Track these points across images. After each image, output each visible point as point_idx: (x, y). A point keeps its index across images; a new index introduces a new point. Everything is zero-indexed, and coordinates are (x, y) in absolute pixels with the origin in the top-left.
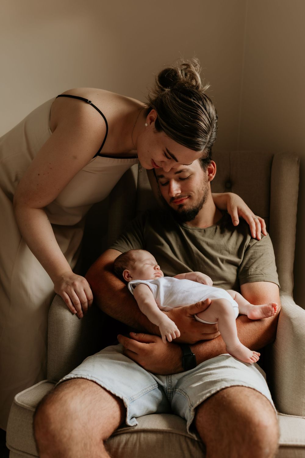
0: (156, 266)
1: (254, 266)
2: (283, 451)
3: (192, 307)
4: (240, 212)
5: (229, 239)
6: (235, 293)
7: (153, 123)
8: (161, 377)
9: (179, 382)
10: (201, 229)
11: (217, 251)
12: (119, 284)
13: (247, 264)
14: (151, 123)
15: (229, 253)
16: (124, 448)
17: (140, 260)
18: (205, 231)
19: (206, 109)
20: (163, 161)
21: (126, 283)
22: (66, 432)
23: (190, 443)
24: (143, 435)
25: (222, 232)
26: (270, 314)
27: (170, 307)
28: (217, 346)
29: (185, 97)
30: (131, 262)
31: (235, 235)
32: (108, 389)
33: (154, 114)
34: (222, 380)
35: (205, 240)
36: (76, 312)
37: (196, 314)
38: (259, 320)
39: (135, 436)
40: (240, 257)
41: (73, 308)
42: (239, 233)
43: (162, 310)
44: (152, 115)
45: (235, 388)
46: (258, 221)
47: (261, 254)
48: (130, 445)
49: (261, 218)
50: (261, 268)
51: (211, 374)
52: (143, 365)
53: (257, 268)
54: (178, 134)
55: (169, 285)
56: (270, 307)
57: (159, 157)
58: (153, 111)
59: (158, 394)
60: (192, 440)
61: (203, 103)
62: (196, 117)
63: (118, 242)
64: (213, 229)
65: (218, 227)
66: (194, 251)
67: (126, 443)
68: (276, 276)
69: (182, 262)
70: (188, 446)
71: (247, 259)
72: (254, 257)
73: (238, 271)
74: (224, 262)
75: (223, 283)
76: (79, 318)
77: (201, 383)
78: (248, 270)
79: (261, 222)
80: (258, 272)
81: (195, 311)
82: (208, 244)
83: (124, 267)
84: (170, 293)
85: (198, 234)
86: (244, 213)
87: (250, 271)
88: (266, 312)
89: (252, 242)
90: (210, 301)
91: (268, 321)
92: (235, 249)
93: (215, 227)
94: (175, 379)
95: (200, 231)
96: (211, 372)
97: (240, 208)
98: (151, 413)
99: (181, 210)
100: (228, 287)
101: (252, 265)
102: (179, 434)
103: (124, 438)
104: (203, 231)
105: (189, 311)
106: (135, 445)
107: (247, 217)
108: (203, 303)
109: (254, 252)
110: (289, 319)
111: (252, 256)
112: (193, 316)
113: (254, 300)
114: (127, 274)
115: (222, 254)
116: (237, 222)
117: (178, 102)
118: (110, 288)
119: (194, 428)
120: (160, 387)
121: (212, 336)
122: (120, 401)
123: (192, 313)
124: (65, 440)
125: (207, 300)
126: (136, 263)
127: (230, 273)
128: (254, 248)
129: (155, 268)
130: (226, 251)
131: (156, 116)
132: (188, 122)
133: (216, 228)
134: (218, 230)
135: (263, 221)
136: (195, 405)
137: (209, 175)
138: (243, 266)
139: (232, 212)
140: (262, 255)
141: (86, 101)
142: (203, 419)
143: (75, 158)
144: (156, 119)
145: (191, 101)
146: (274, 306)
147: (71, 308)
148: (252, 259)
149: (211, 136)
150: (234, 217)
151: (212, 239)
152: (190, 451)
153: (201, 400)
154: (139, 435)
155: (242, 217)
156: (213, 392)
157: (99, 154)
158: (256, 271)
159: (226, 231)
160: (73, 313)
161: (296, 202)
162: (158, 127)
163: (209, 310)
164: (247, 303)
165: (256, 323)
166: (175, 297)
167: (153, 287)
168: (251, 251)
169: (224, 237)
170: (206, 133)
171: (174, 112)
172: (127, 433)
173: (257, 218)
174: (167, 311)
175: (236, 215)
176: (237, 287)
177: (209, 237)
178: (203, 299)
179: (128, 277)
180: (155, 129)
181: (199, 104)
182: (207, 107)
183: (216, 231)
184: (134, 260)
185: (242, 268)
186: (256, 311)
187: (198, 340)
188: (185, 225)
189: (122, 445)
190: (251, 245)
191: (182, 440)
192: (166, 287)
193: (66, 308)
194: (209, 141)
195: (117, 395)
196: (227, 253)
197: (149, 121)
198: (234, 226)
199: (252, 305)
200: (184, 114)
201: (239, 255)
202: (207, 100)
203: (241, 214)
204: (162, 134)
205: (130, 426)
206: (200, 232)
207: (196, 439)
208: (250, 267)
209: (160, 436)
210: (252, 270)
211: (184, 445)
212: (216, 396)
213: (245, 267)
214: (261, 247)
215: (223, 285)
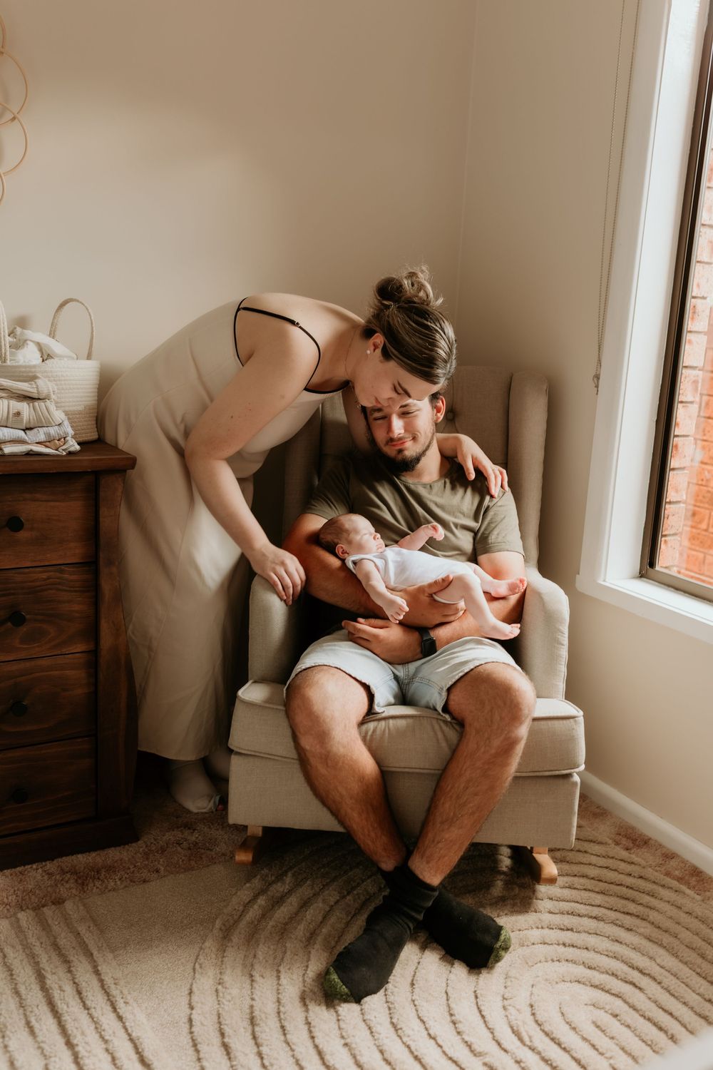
0: (375, 536)
1: (495, 532)
2: (536, 723)
3: (430, 585)
4: (475, 461)
5: (463, 498)
6: (474, 565)
7: (379, 351)
8: (397, 666)
9: (418, 670)
10: (425, 484)
11: (449, 513)
12: (335, 562)
13: (485, 529)
14: (374, 350)
15: (464, 515)
16: (372, 735)
17: (356, 531)
18: (431, 486)
19: (444, 333)
20: (390, 398)
21: (343, 561)
22: (328, 713)
23: (442, 724)
24: (391, 721)
25: (453, 488)
26: (517, 591)
27: (403, 587)
28: (458, 628)
29: (420, 319)
30: (345, 535)
31: (469, 491)
32: (353, 675)
33: (379, 339)
34: (474, 660)
35: (431, 498)
36: (285, 598)
37: (435, 593)
38: (503, 598)
39: (383, 723)
40: (477, 521)
41: (283, 593)
42: (475, 490)
43: (392, 590)
44: (376, 341)
45: (490, 664)
46: (498, 473)
47: (503, 516)
48: (378, 732)
49: (501, 469)
50: (503, 535)
51: (457, 657)
52: (376, 653)
53: (498, 534)
54: (414, 364)
55: (399, 559)
56: (518, 582)
57: (386, 393)
58: (378, 336)
59: (394, 685)
60: (445, 722)
61: (440, 325)
62: (434, 344)
63: (316, 504)
64: (441, 484)
65: (448, 481)
66: (420, 514)
67: (374, 731)
68: (520, 543)
69: (406, 530)
70: (441, 727)
71: (486, 523)
72: (494, 520)
73: (474, 539)
74: (459, 527)
75: (458, 554)
76: (287, 605)
77: (447, 667)
78: (487, 537)
79: (501, 473)
80: (499, 540)
81: (434, 590)
82: (436, 504)
83: (336, 540)
84: (402, 568)
85: (423, 492)
86: (480, 462)
87: (490, 538)
88: (513, 588)
89: (492, 501)
90: (451, 577)
91: (514, 599)
92: (471, 510)
93: (443, 481)
94: (412, 667)
95: (424, 486)
96: (458, 654)
97: (475, 457)
98: (390, 705)
99: (400, 457)
100: (464, 558)
101: (492, 531)
102: (430, 717)
103: (371, 725)
104: (428, 486)
105: (427, 589)
106: (384, 731)
107: (484, 467)
108: (443, 580)
109: (495, 514)
110: (538, 595)
111: (491, 519)
112: (431, 596)
113: (497, 574)
114: (341, 550)
115: (456, 517)
116: (472, 476)
117: (412, 326)
118: (325, 567)
119: (446, 709)
120: (396, 678)
121: (452, 618)
122: (367, 688)
123: (430, 592)
124: (328, 720)
125: (448, 576)
126: (351, 535)
127: (466, 541)
128: (494, 509)
129: (374, 538)
130: (461, 513)
131: (383, 342)
132: (426, 351)
133: (445, 483)
134: (448, 485)
135: (504, 471)
136: (448, 686)
137: (436, 415)
138: (481, 532)
139: (465, 461)
140: (505, 517)
141: (292, 322)
142: (457, 697)
143: (283, 397)
144: (382, 345)
145: (428, 325)
146: (521, 581)
147: (280, 593)
148: (491, 523)
149: (451, 366)
150: (468, 469)
151: (442, 497)
152: (443, 732)
153: (454, 680)
154: (387, 721)
155: (477, 467)
156: (466, 671)
157: (306, 389)
158: (497, 538)
159: (458, 486)
160: (281, 599)
161: (543, 444)
162: (386, 355)
163: (451, 587)
164: (489, 578)
165: (501, 601)
166: (408, 573)
167: (380, 563)
168: (491, 514)
169: (456, 494)
170: (446, 362)
171: (407, 339)
172: (374, 721)
173: (497, 468)
174: (400, 591)
175: (470, 466)
176: (473, 558)
177: (437, 495)
178: (443, 576)
179: (342, 553)
180: (382, 358)
181: (436, 328)
182: (446, 331)
183: (445, 487)
184: (348, 532)
185: (480, 534)
186: (501, 588)
187: (438, 622)
188: (403, 478)
189: (370, 733)
190: (491, 504)
191: (434, 722)
192: (396, 562)
193: (273, 593)
194: (449, 372)
195: (363, 681)
196: (461, 516)
197: (372, 348)
198: (467, 479)
199: (496, 581)
200: (420, 341)
201: (476, 518)
202: (445, 321)
203: (476, 464)
204: (392, 365)
205: (379, 713)
206: (425, 488)
207: (449, 719)
208: (489, 534)
209: (410, 721)
210: (492, 538)
211: (437, 727)
212: (471, 673)
213: (483, 533)
214: (502, 508)
215: (458, 557)
